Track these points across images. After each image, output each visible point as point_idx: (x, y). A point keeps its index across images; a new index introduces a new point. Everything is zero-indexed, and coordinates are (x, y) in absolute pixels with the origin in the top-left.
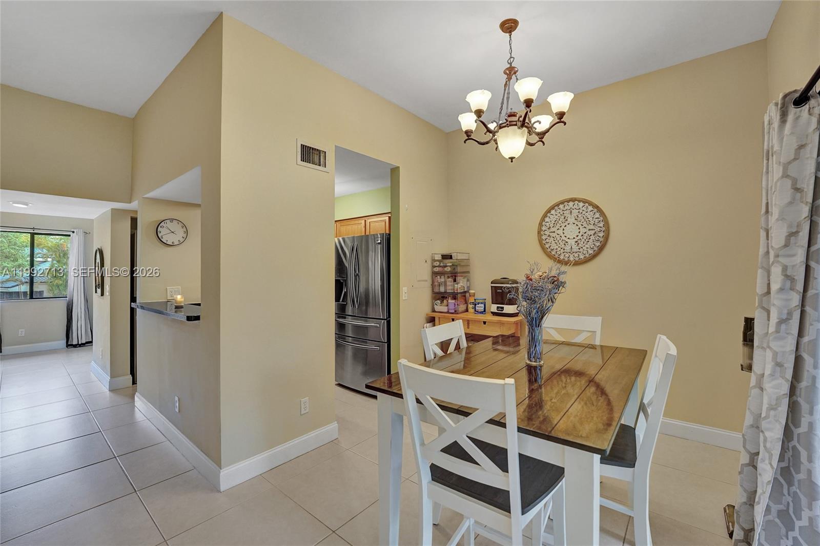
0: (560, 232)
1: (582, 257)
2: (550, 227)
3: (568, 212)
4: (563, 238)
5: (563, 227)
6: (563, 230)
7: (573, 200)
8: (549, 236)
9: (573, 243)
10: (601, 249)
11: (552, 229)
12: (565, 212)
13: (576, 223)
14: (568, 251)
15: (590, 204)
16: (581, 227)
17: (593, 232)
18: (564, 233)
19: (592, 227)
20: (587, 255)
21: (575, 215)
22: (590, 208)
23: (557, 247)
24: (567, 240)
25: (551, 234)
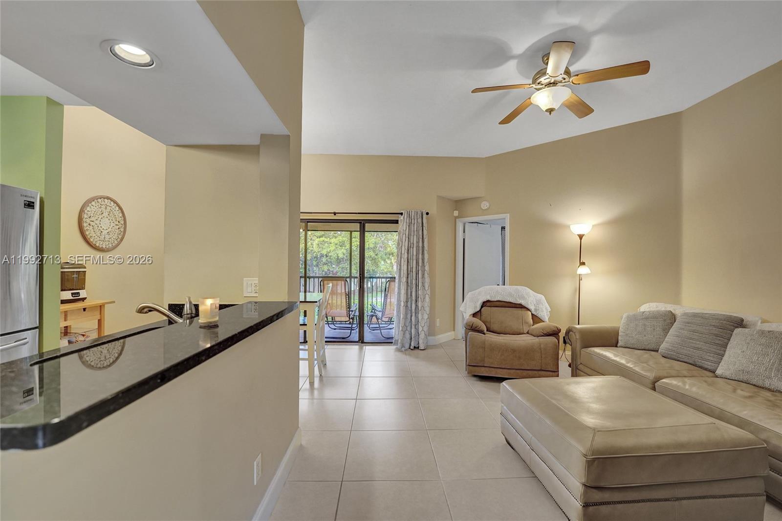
0: (98, 222)
1: (111, 246)
2: (90, 216)
3: (104, 207)
4: (100, 228)
5: (100, 219)
6: (100, 221)
7: (108, 198)
8: (89, 224)
9: (106, 233)
10: (122, 240)
11: (92, 219)
12: (102, 206)
13: (109, 218)
14: (103, 239)
15: (118, 205)
16: (112, 222)
17: (118, 227)
18: (100, 224)
19: (117, 223)
20: (114, 245)
21: (109, 211)
22: (117, 208)
23: (94, 235)
24: (102, 230)
25: (91, 223)
